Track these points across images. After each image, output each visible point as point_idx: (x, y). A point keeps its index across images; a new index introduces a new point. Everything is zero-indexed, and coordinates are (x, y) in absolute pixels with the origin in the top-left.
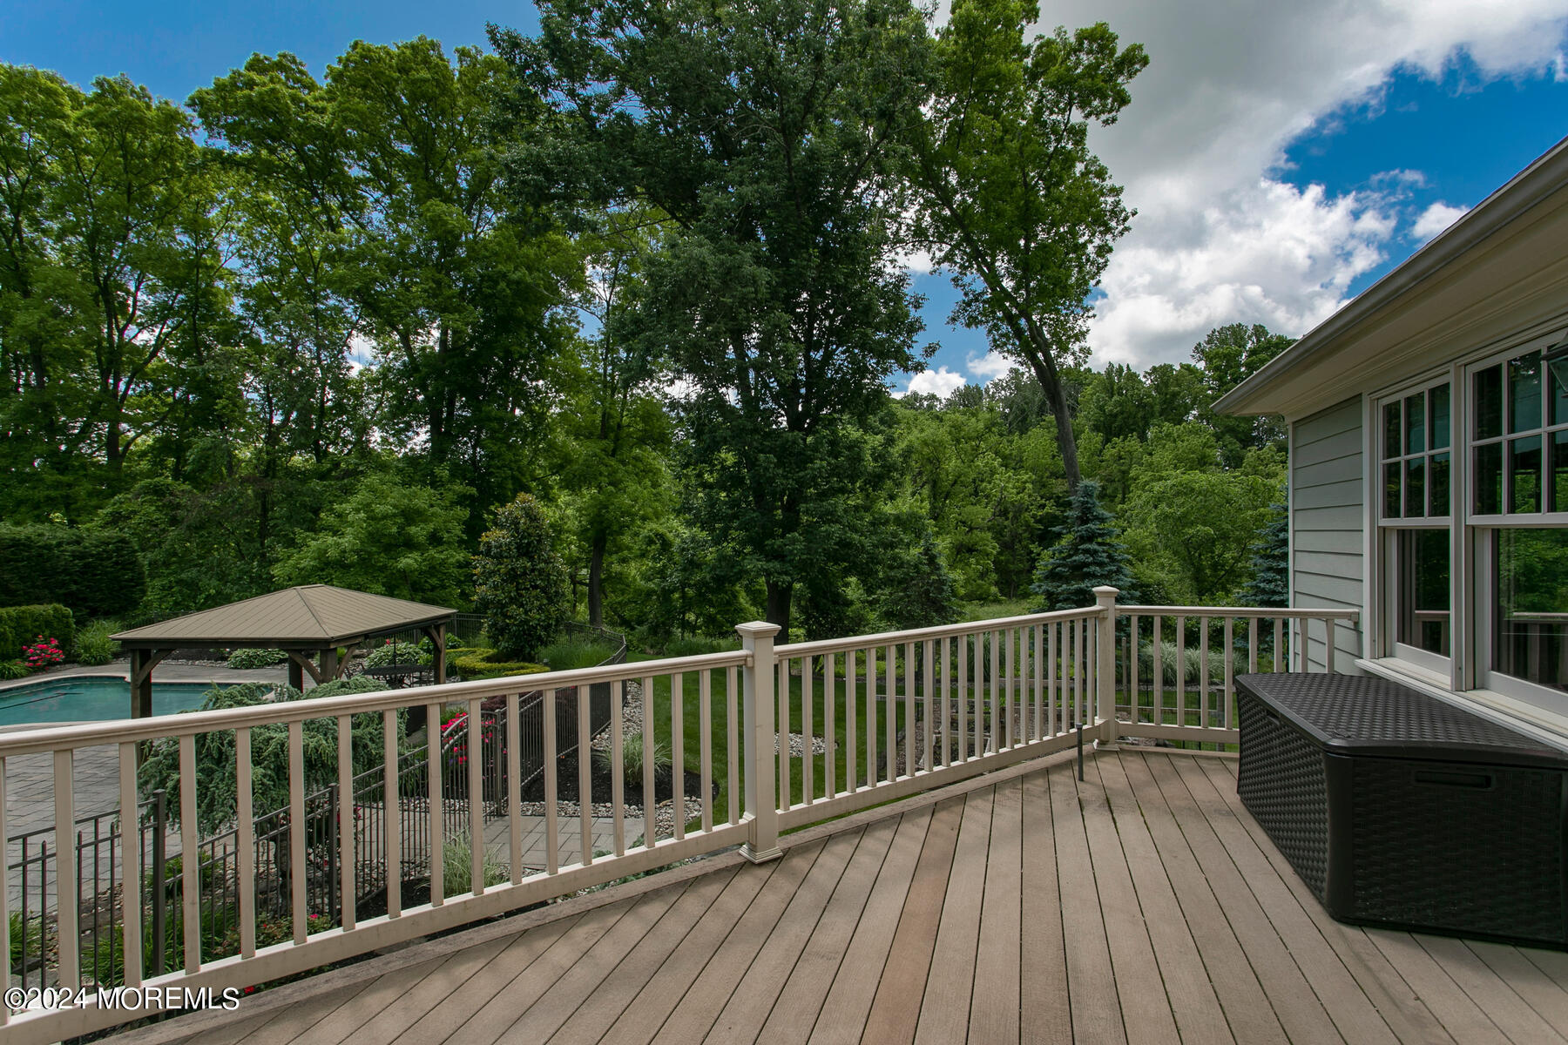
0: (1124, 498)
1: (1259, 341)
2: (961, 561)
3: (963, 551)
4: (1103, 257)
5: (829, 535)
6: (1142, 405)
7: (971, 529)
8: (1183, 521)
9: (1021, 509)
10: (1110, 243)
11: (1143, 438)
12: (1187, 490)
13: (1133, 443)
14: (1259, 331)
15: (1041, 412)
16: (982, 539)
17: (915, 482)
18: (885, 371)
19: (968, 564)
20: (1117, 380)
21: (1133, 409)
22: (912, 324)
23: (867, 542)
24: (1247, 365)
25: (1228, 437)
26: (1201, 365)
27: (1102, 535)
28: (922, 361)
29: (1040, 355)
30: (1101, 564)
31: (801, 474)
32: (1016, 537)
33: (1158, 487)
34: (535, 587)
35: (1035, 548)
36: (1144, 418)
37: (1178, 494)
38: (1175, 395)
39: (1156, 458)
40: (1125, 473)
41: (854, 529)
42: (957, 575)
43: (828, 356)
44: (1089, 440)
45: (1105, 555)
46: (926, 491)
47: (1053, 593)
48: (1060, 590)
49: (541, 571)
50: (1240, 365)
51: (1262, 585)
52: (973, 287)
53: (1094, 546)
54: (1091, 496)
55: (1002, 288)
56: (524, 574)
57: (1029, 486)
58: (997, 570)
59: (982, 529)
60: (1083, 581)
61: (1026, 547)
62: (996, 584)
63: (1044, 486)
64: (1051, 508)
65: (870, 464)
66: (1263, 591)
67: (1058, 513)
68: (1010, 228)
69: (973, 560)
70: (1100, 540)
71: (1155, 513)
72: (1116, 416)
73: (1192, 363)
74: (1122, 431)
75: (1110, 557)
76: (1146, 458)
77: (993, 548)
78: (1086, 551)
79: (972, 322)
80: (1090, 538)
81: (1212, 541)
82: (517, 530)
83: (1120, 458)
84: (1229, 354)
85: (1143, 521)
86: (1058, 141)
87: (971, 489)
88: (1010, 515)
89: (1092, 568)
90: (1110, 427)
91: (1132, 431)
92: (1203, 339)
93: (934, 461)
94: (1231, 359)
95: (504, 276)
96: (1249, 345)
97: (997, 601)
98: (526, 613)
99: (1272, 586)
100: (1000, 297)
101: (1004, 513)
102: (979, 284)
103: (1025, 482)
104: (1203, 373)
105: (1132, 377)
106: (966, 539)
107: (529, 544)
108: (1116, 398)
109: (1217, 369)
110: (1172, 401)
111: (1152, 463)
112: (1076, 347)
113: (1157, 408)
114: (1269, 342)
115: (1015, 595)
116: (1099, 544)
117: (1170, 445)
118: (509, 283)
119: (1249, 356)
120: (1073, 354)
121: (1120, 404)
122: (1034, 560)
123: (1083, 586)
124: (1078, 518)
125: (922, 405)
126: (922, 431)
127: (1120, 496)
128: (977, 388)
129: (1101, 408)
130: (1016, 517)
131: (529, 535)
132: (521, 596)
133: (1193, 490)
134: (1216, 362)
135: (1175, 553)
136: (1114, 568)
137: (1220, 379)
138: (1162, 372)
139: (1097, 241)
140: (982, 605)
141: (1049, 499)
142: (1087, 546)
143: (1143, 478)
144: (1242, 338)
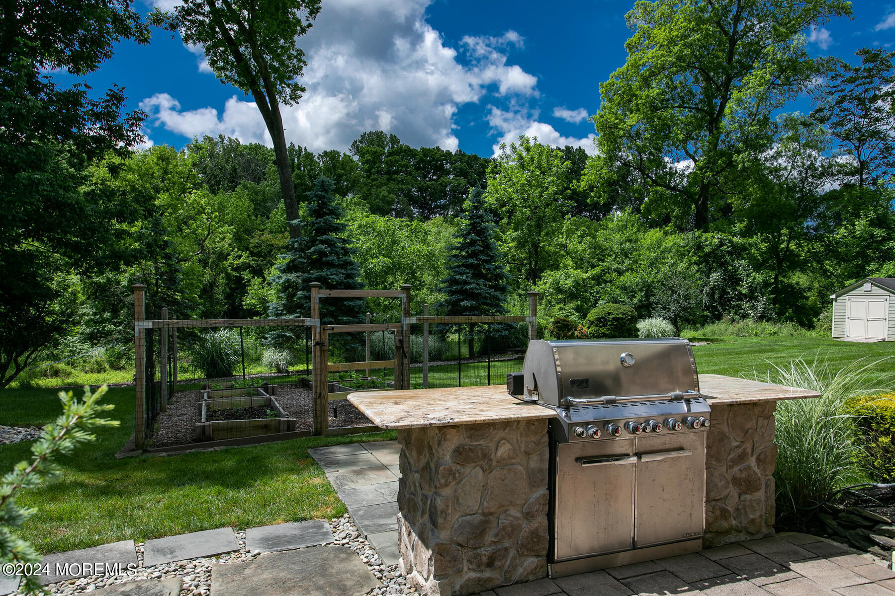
1: (393, 147)
14: (394, 140)
24: (386, 162)
26: (356, 158)
50: (381, 163)
73: (351, 155)
84: (374, 152)
92: (358, 138)
94: (376, 157)
96: (387, 149)
104: (357, 164)
105: (310, 156)
109: (366, 162)
114: (399, 148)
119: (387, 157)
134: (368, 157)
137: (369, 170)
138: (331, 156)
144: (383, 143)
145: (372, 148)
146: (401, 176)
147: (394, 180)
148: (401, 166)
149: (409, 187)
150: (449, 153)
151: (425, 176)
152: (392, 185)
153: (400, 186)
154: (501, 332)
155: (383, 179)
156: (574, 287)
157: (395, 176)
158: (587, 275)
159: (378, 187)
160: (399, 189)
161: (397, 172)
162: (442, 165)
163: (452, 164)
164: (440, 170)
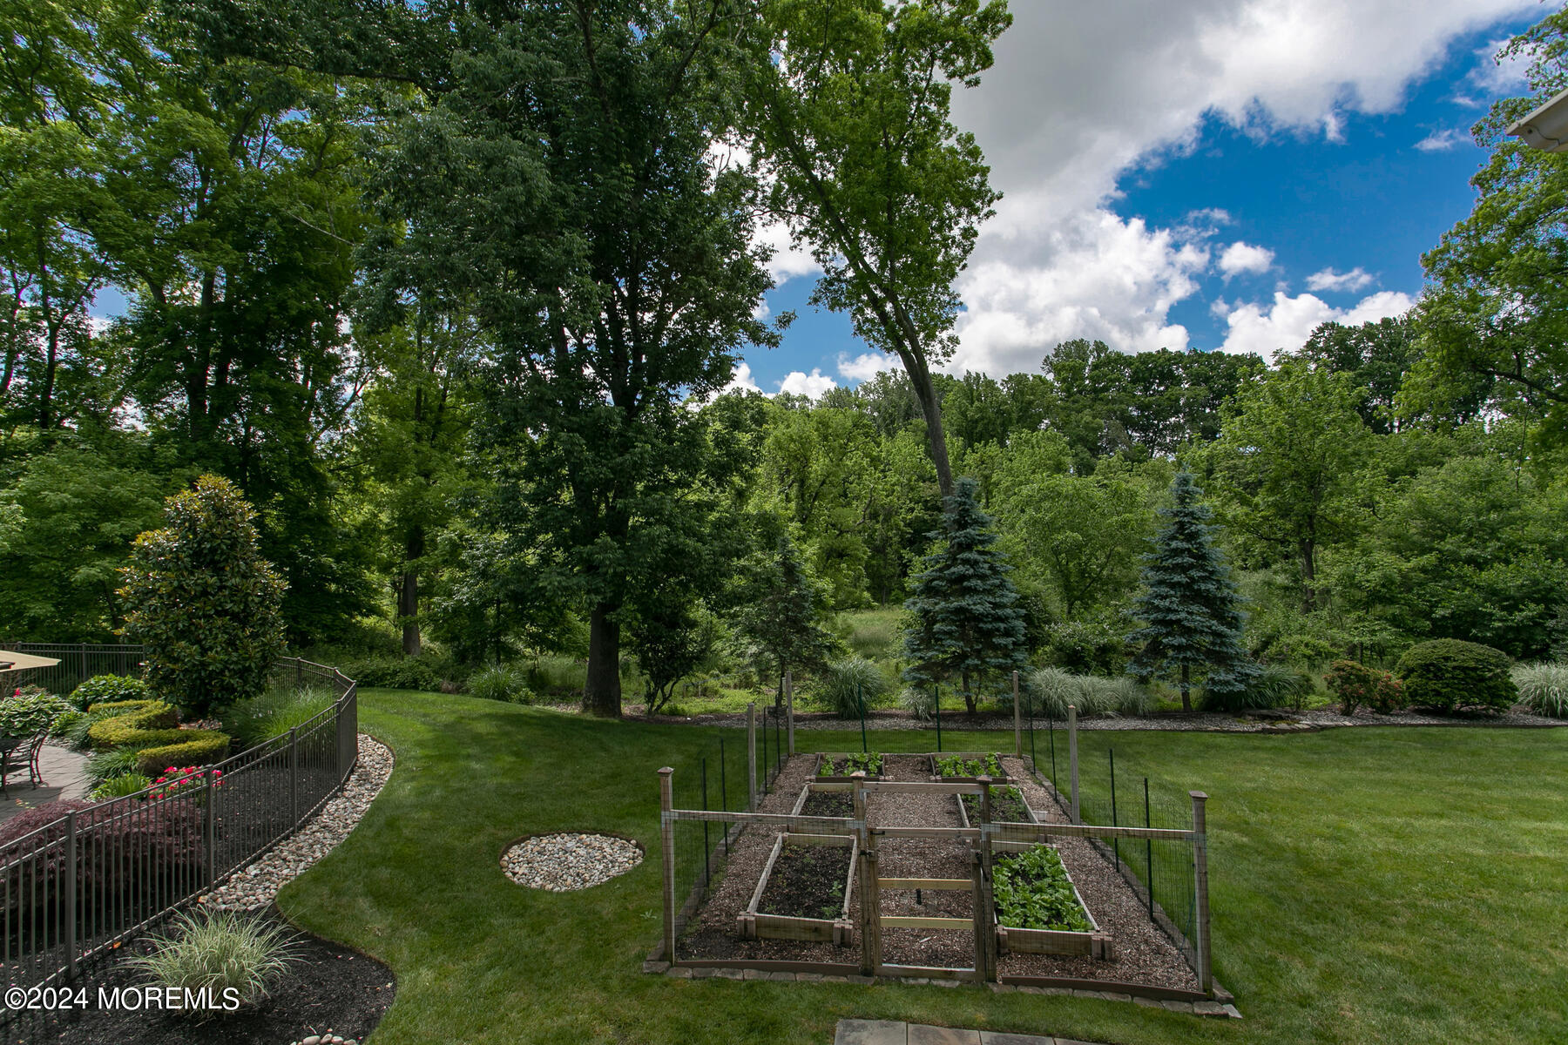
0: (988, 502)
1: (1099, 356)
2: (831, 566)
3: (833, 556)
4: (968, 239)
5: (653, 541)
6: (1000, 412)
7: (841, 532)
8: (1051, 527)
9: (890, 514)
10: (976, 226)
11: (1002, 444)
12: (1053, 495)
13: (993, 448)
14: (1100, 347)
15: (908, 415)
16: (853, 543)
17: (783, 481)
18: (732, 341)
19: (839, 570)
20: (975, 387)
21: (993, 416)
22: (756, 278)
23: (705, 550)
24: (1091, 378)
25: (1079, 447)
26: (1050, 377)
27: (982, 542)
28: (777, 333)
29: (907, 343)
30: (983, 577)
31: (619, 460)
32: (886, 541)
33: (1026, 490)
34: (222, 613)
35: (907, 554)
36: (1003, 424)
37: (1045, 498)
38: (1030, 403)
39: (1015, 464)
40: (987, 478)
41: (690, 532)
42: (826, 584)
43: (662, 318)
44: (953, 444)
45: (986, 566)
46: (793, 492)
47: (929, 611)
48: (937, 608)
49: (235, 590)
50: (1084, 379)
51: (1156, 602)
52: (834, 264)
53: (973, 556)
54: (969, 496)
55: (866, 266)
56: (205, 593)
57: (898, 488)
58: (868, 576)
59: (852, 531)
60: (963, 595)
61: (897, 552)
62: (868, 589)
63: (912, 489)
64: (919, 512)
65: (711, 452)
66: (1157, 609)
67: (926, 517)
68: (872, 193)
69: (844, 566)
70: (980, 548)
71: (1025, 517)
72: (976, 422)
73: (1043, 374)
74: (984, 437)
75: (992, 568)
76: (1006, 464)
77: (865, 552)
78: (966, 562)
79: (835, 304)
80: (968, 546)
81: (1080, 547)
82: (192, 529)
83: (983, 463)
84: (1074, 367)
85: (1013, 527)
86: (920, 100)
87: (840, 489)
88: (881, 518)
89: (973, 583)
90: (974, 433)
91: (992, 437)
92: (1051, 352)
93: (802, 459)
94: (1076, 372)
95: (275, 211)
96: (1091, 360)
97: (870, 607)
98: (204, 651)
99: (1167, 603)
100: (865, 276)
101: (874, 516)
102: (842, 262)
103: (893, 485)
104: (1052, 384)
105: (990, 384)
106: (836, 543)
107: (213, 550)
108: (976, 403)
109: (1064, 380)
110: (1026, 411)
111: (1012, 469)
112: (944, 335)
113: (1015, 416)
114: (1108, 357)
115: (888, 601)
116: (980, 553)
117: (1028, 450)
118: (283, 221)
119: (1091, 370)
120: (941, 342)
121: (980, 410)
122: (906, 566)
123: (964, 603)
124: (955, 521)
125: (794, 406)
126: (788, 426)
127: (984, 501)
128: (847, 391)
129: (964, 414)
130: (886, 520)
131: (213, 535)
132: (198, 627)
133: (1059, 494)
134: (1064, 374)
135: (1046, 560)
136: (997, 582)
137: (1068, 390)
138: (1018, 381)
139: (963, 223)
140: (855, 612)
141: (917, 502)
142: (966, 555)
143: (1004, 484)
144: (1085, 353)
145: (1071, 363)
146: (1112, 393)
147: (1101, 399)
148: (1111, 380)
149: (1123, 406)
150: (1179, 355)
151: (1146, 389)
152: (1099, 407)
153: (1110, 406)
154: (1233, 685)
155: (1086, 399)
156: (1383, 586)
157: (1101, 396)
158: (1410, 565)
159: (1079, 411)
160: (1109, 411)
161: (1105, 389)
162: (1171, 371)
163: (1185, 368)
164: (1168, 378)
